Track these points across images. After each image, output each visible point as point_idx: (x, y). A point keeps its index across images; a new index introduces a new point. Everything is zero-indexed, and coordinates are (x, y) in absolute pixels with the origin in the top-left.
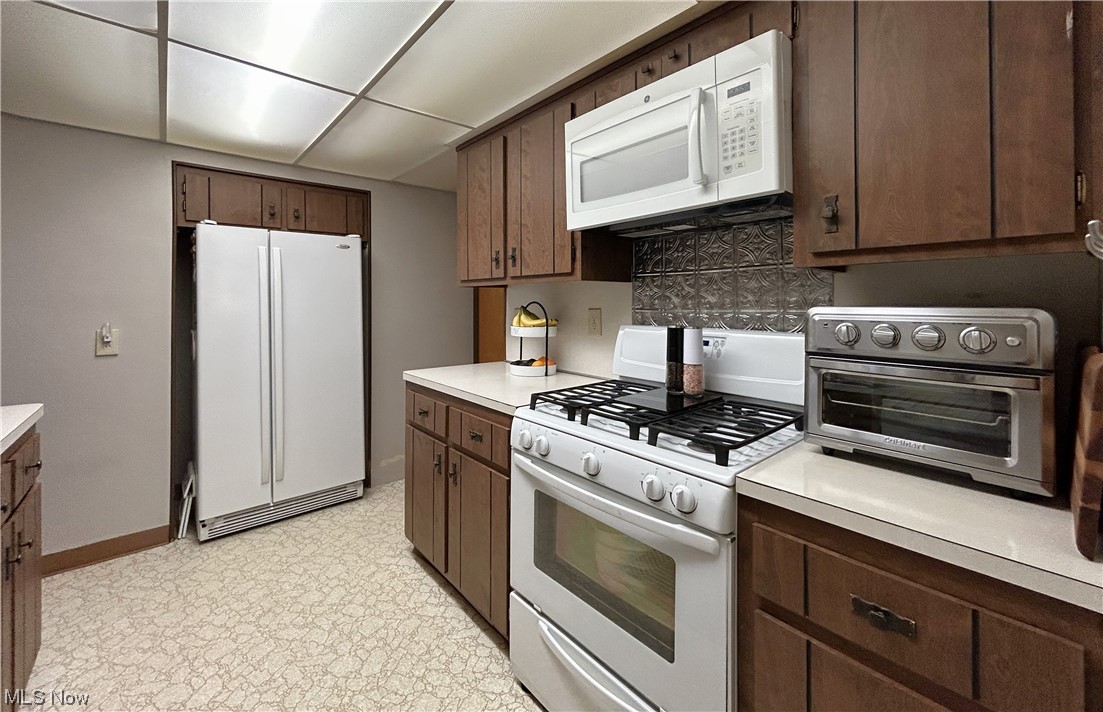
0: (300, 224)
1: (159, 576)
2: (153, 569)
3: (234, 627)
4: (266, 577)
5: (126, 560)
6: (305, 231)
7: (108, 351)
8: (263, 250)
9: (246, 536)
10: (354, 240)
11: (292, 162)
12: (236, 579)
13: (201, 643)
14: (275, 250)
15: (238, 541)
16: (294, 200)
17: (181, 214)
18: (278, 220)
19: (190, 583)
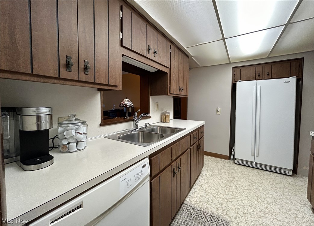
0: (270, 76)
1: (225, 166)
2: (224, 164)
3: (238, 187)
4: (249, 181)
5: (220, 159)
6: (271, 79)
7: (218, 113)
8: (255, 87)
9: (247, 168)
10: (293, 80)
11: (266, 57)
12: (241, 176)
13: (229, 185)
14: (259, 87)
15: (244, 168)
16: (267, 69)
17: (234, 80)
18: (261, 77)
19: (231, 171)
